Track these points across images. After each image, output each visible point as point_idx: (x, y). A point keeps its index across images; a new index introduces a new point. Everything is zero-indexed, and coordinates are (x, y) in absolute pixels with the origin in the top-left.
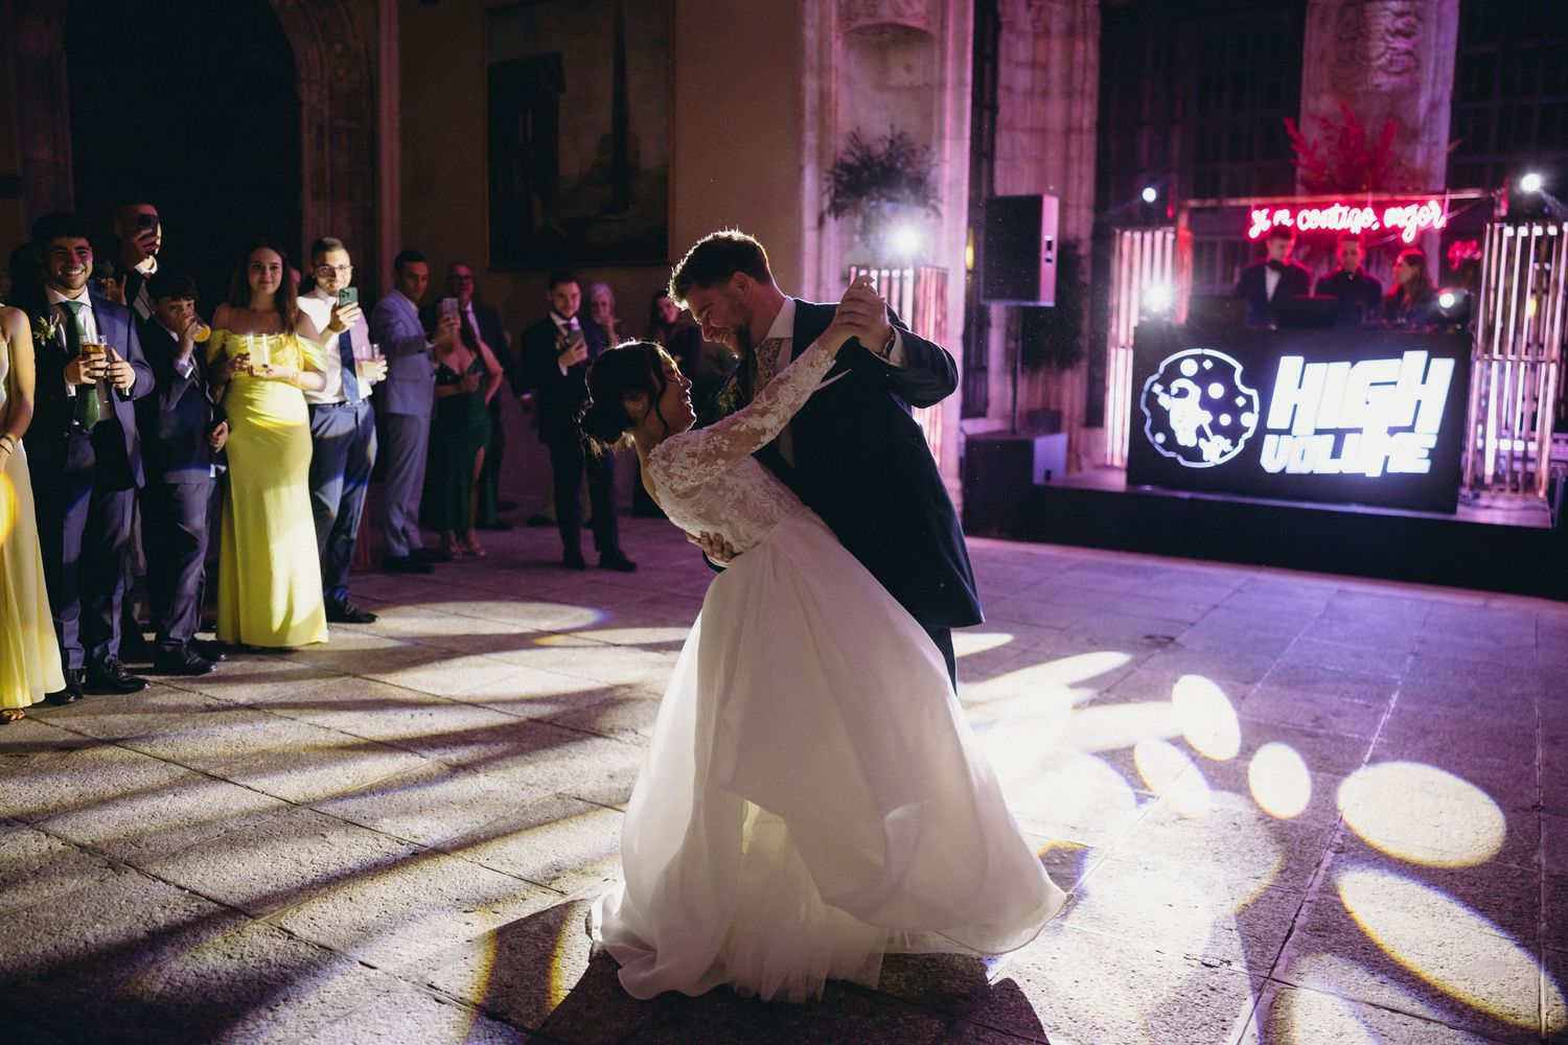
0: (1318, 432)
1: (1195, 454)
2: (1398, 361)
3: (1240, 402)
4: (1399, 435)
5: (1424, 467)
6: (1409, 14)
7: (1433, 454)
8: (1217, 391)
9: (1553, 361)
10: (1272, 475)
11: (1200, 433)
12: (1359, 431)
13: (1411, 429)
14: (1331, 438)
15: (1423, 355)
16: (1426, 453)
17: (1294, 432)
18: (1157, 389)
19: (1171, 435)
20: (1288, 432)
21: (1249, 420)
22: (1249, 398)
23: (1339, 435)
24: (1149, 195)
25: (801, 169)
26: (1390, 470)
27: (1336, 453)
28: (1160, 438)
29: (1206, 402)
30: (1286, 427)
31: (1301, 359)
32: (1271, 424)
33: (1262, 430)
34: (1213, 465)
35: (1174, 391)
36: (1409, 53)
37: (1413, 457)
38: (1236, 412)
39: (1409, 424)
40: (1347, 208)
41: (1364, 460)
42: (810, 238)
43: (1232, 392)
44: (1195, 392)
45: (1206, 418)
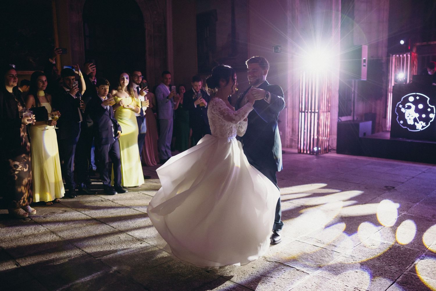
8: (421, 106)
11: (415, 120)
18: (401, 106)
21: (432, 116)
22: (432, 109)
24: (402, 42)
28: (402, 122)
29: (417, 110)
34: (419, 130)
35: (406, 107)
38: (428, 114)
43: (426, 106)
44: (413, 107)
45: (417, 115)
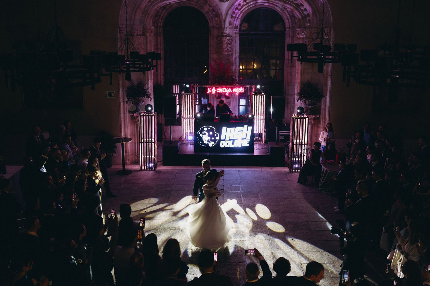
0: (230, 140)
1: (208, 145)
2: (243, 127)
3: (216, 135)
4: (244, 140)
5: (248, 145)
6: (230, 40)
7: (249, 143)
9: (264, 119)
10: (222, 148)
12: (237, 139)
13: (245, 139)
14: (232, 141)
15: (247, 126)
16: (248, 143)
17: (226, 140)
19: (203, 142)
20: (224, 140)
21: (217, 138)
23: (233, 140)
25: (119, 89)
26: (242, 146)
27: (233, 144)
30: (224, 139)
31: (226, 127)
32: (221, 139)
33: (220, 140)
34: (211, 147)
36: (231, 48)
37: (246, 143)
39: (245, 138)
40: (226, 88)
41: (238, 144)
42: (122, 104)
